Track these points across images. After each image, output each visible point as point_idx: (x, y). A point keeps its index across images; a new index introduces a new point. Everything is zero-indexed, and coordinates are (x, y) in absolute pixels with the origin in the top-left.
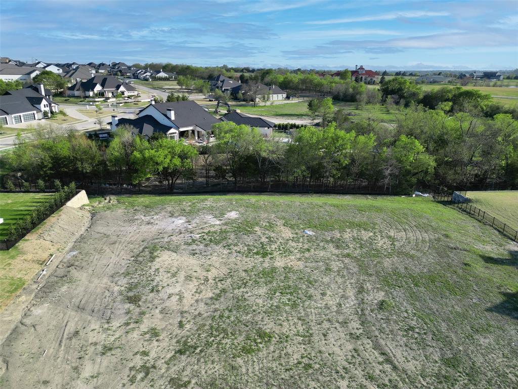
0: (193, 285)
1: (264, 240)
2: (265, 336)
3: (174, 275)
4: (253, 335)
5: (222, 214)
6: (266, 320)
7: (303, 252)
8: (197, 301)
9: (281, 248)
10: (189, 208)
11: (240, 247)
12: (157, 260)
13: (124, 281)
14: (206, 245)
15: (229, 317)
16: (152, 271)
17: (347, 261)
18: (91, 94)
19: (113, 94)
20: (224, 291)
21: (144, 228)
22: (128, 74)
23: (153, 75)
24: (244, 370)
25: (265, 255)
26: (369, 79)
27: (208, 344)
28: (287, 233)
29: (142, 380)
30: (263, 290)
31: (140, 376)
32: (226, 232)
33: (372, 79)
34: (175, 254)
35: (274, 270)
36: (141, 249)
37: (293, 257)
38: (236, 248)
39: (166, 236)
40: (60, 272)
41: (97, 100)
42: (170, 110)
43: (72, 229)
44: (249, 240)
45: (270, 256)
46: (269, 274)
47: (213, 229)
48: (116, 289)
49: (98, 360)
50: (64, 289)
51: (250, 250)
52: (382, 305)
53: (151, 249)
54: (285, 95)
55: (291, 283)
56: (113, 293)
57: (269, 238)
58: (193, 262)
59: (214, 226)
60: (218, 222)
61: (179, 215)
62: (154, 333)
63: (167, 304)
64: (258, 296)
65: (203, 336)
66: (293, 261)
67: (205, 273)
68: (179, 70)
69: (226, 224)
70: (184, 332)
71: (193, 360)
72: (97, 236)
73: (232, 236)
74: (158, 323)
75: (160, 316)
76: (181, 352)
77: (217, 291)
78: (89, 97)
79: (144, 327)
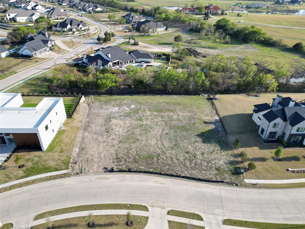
0: (121, 129)
1: (141, 115)
2: (138, 140)
3: (117, 126)
4: (135, 139)
5: (130, 106)
6: (139, 137)
7: (152, 120)
8: (123, 132)
9: (146, 118)
10: (119, 103)
11: (135, 118)
13: (104, 127)
14: (125, 117)
15: (130, 136)
19: (76, 29)
20: (129, 130)
22: (79, 7)
24: (133, 146)
25: (141, 120)
27: (125, 141)
28: (149, 113)
30: (139, 130)
31: (112, 147)
32: (130, 113)
34: (116, 120)
35: (143, 125)
36: (106, 118)
38: (133, 118)
42: (108, 53)
43: (84, 111)
44: (137, 115)
46: (141, 126)
49: (103, 144)
50: (90, 129)
51: (137, 119)
52: (167, 134)
53: (110, 118)
55: (146, 128)
57: (143, 115)
58: (121, 122)
59: (127, 111)
60: (128, 109)
62: (114, 139)
63: (116, 133)
64: (137, 131)
65: (124, 140)
67: (124, 126)
69: (131, 110)
70: (120, 139)
71: (122, 144)
73: (132, 114)
74: (114, 137)
75: (114, 136)
77: (128, 130)
79: (111, 138)
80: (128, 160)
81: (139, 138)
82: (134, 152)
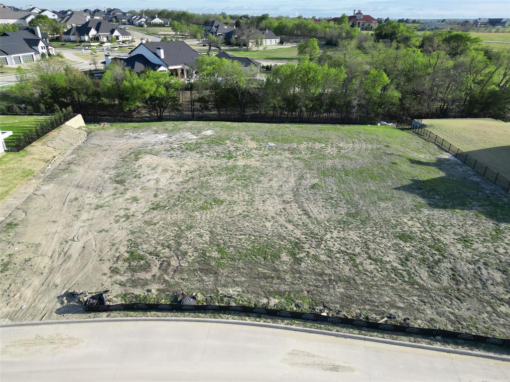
0: (168, 175)
1: (232, 149)
2: (218, 201)
3: (153, 169)
4: (210, 201)
5: (199, 132)
6: (222, 193)
7: (263, 157)
8: (170, 183)
9: (245, 154)
10: (172, 128)
11: (211, 153)
12: (141, 160)
13: (113, 172)
14: (182, 152)
15: (193, 192)
16: (136, 166)
17: (296, 161)
18: (86, 38)
19: (108, 39)
20: (193, 178)
21: (132, 141)
22: (123, 20)
23: (148, 21)
24: (199, 217)
25: (230, 158)
26: (366, 25)
27: (175, 205)
28: (253, 145)
29: (124, 221)
30: (223, 178)
32: (200, 143)
33: (369, 25)
34: (155, 157)
35: (235, 167)
36: (128, 153)
37: (253, 160)
38: (207, 154)
39: (150, 145)
40: (62, 167)
41: (92, 44)
42: (159, 49)
43: (71, 141)
44: (219, 149)
45: (234, 159)
46: (230, 169)
47: (190, 142)
48: (107, 176)
49: (93, 211)
50: (66, 176)
51: (218, 155)
52: (313, 186)
53: (137, 154)
54: (278, 40)
55: (247, 174)
56: (104, 178)
57: (236, 147)
58: (170, 162)
59: (191, 140)
60: (195, 137)
61: (162, 133)
62: (135, 199)
63: (147, 184)
64: (218, 182)
65: (172, 201)
66: (253, 162)
67: (179, 168)
68: (175, 16)
69: (202, 138)
70: (158, 199)
71: (163, 213)
72: (92, 146)
73: (206, 146)
74: (138, 193)
75: (140, 191)
76: (154, 209)
77: (188, 178)
78: (84, 41)
79: (127, 196)
80: (174, 263)
81: (223, 196)
82: (201, 236)
